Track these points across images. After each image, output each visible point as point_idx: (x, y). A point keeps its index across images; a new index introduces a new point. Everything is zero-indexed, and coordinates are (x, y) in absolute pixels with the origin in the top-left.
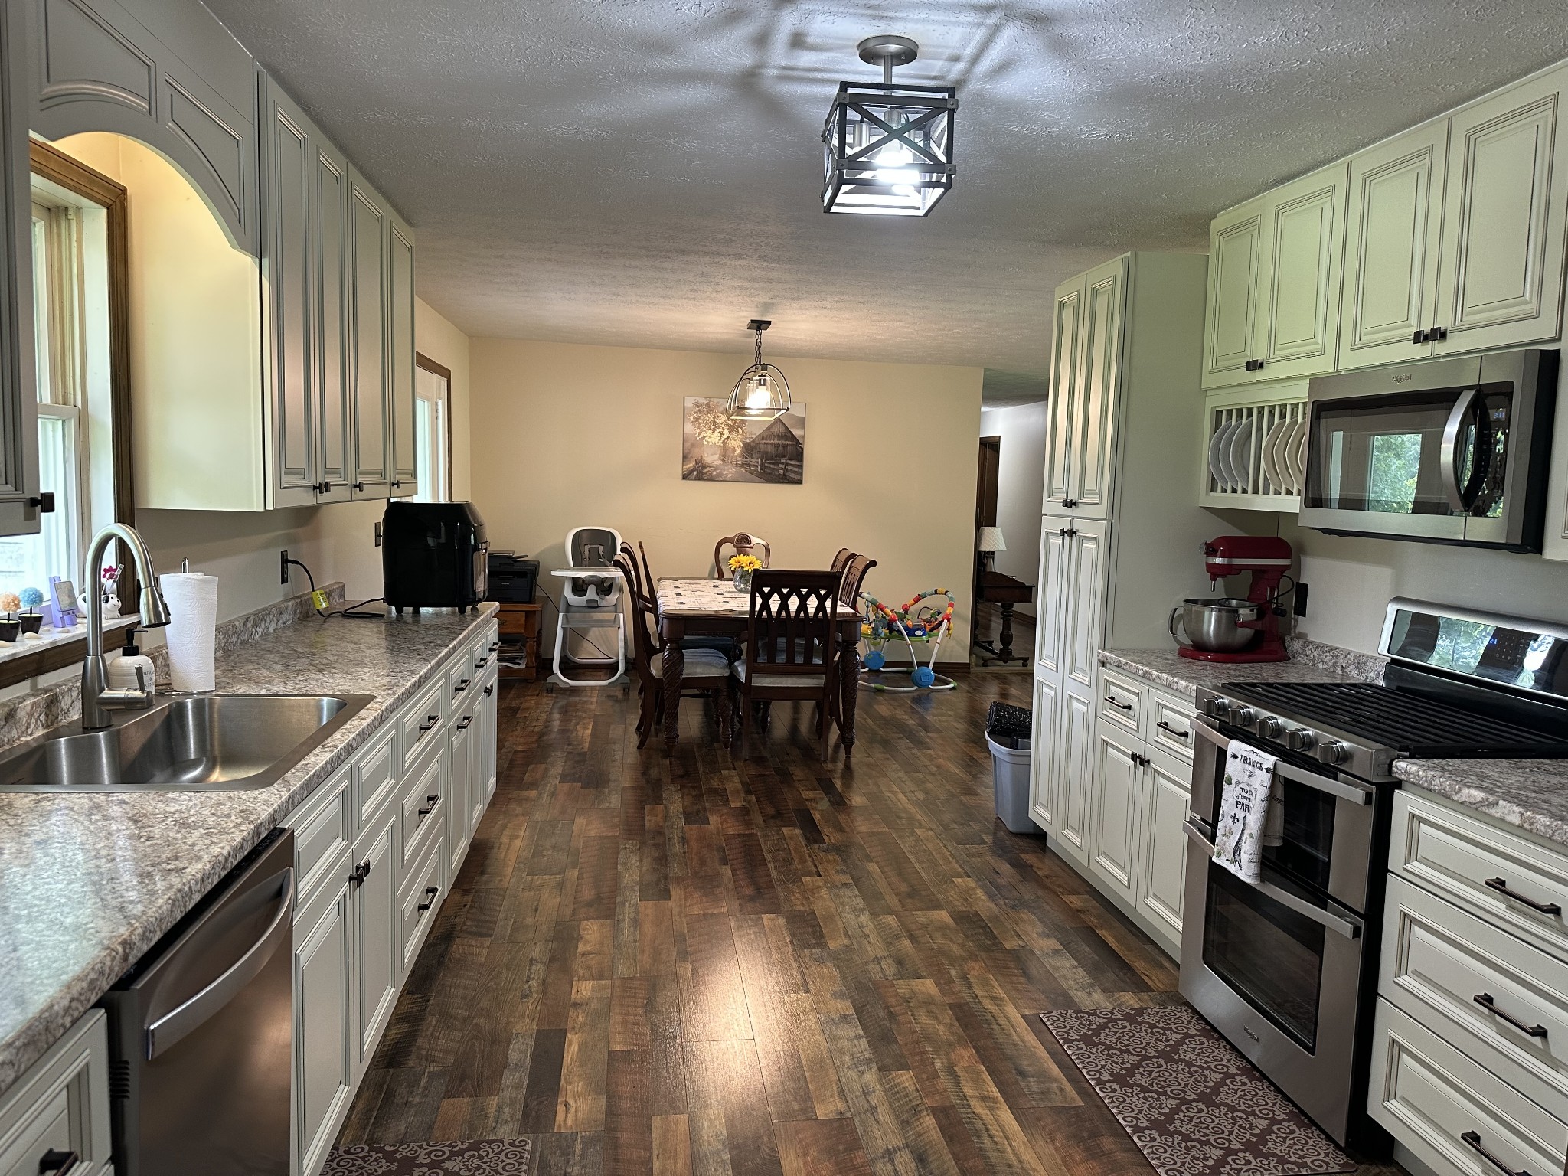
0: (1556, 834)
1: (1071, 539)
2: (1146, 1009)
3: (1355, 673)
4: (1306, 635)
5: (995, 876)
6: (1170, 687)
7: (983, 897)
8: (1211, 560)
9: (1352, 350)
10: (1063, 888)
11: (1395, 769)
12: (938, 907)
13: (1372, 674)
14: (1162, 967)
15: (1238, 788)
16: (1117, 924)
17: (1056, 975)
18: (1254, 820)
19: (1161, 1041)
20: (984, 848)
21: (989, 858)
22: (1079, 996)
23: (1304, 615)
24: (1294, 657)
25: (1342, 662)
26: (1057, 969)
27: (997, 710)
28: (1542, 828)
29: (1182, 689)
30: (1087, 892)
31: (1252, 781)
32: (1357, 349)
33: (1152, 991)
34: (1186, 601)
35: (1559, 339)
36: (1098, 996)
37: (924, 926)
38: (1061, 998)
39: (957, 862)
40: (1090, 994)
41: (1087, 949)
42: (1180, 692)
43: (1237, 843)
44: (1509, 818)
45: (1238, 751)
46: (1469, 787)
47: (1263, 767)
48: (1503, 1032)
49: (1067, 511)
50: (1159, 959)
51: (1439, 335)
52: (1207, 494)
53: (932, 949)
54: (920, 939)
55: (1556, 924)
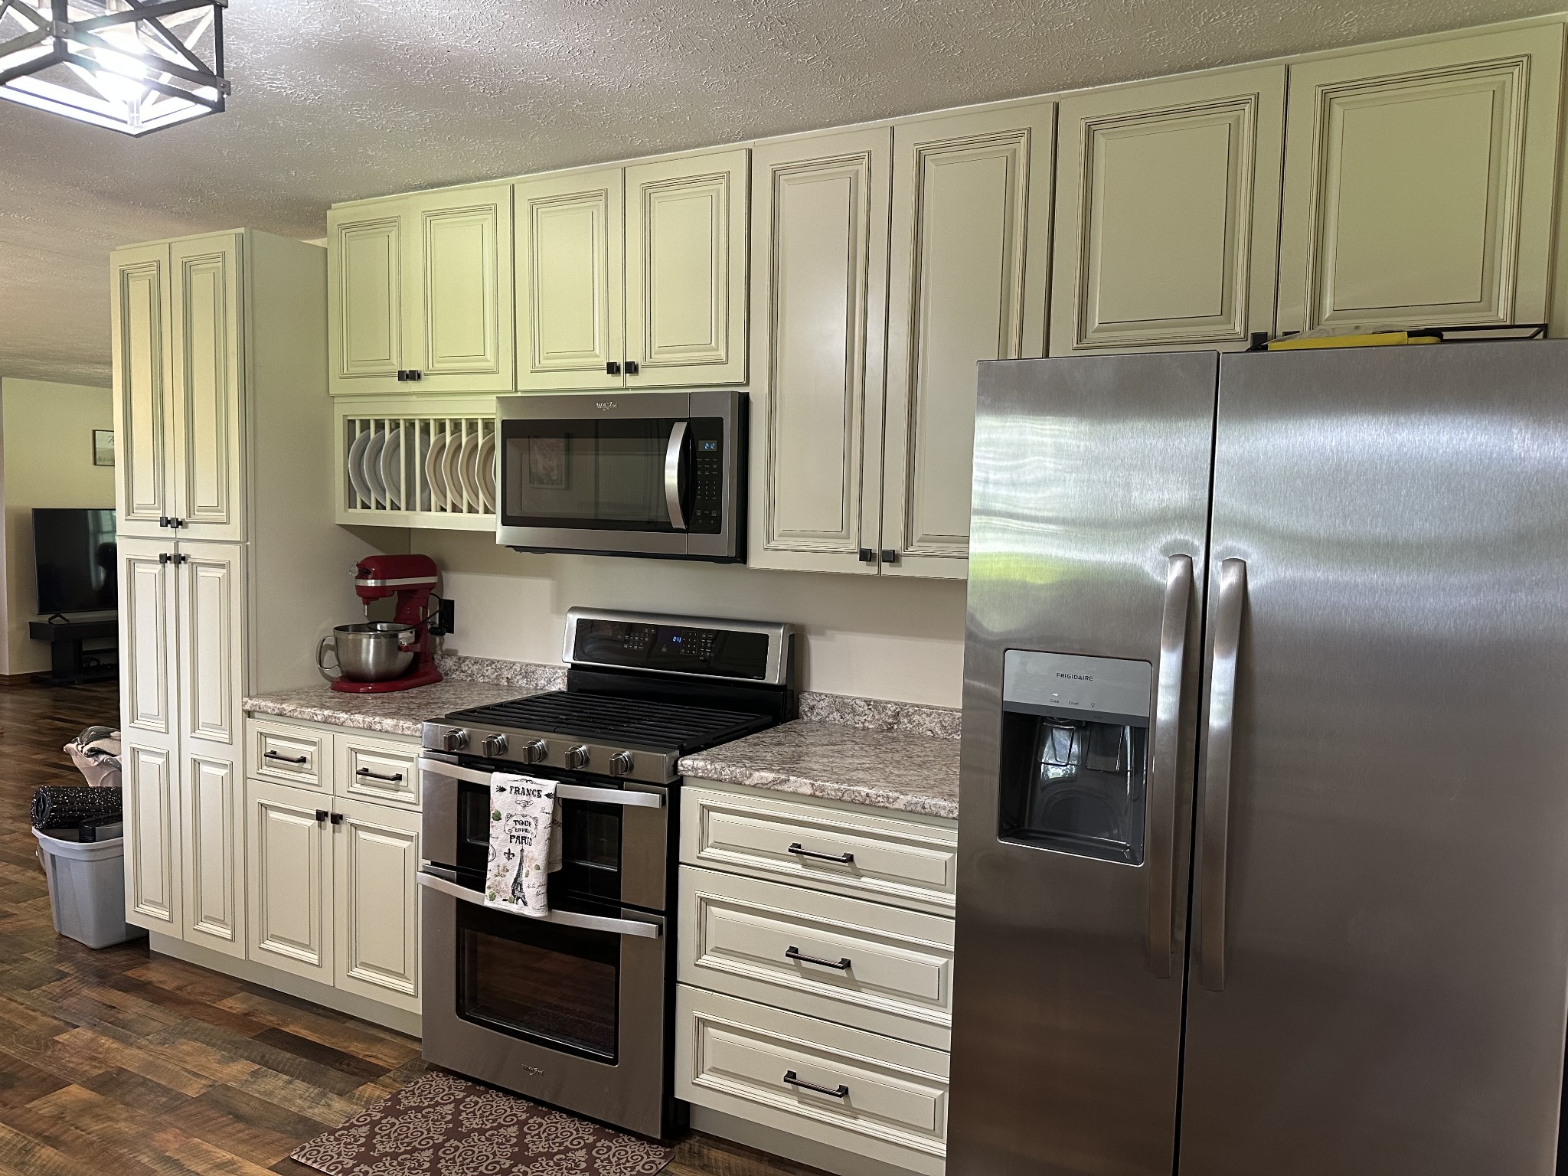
0: (846, 795)
1: (177, 567)
2: (399, 1093)
3: (523, 682)
4: (456, 651)
5: (113, 1012)
6: (370, 728)
7: (115, 1046)
8: (361, 583)
9: (532, 372)
10: (208, 994)
11: (681, 768)
12: (58, 1084)
13: (542, 682)
14: (382, 1040)
15: (511, 822)
16: (300, 1013)
17: (275, 1101)
18: (537, 851)
19: (437, 1120)
20: (70, 983)
21: (85, 992)
22: (317, 1113)
23: (451, 631)
24: (447, 674)
25: (506, 674)
26: (270, 1094)
27: (52, 796)
28: (833, 793)
29: (389, 729)
30: (241, 989)
31: (529, 810)
32: (536, 371)
33: (389, 1071)
34: (336, 629)
35: (748, 384)
36: (339, 1104)
37: (59, 1117)
38: (300, 1127)
39: (44, 1014)
40: (329, 1106)
41: (288, 1055)
42: (387, 732)
43: (516, 880)
44: (800, 790)
45: (505, 783)
46: (758, 770)
47: (542, 794)
48: (808, 975)
49: (169, 531)
50: (371, 1032)
51: (632, 368)
52: (345, 511)
53: (92, 1143)
54: (63, 1137)
55: (849, 869)
